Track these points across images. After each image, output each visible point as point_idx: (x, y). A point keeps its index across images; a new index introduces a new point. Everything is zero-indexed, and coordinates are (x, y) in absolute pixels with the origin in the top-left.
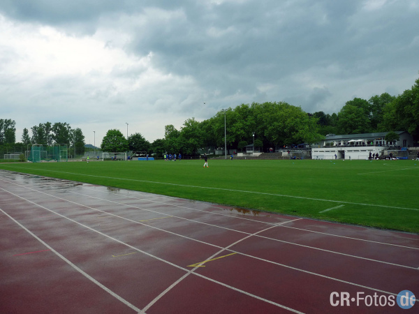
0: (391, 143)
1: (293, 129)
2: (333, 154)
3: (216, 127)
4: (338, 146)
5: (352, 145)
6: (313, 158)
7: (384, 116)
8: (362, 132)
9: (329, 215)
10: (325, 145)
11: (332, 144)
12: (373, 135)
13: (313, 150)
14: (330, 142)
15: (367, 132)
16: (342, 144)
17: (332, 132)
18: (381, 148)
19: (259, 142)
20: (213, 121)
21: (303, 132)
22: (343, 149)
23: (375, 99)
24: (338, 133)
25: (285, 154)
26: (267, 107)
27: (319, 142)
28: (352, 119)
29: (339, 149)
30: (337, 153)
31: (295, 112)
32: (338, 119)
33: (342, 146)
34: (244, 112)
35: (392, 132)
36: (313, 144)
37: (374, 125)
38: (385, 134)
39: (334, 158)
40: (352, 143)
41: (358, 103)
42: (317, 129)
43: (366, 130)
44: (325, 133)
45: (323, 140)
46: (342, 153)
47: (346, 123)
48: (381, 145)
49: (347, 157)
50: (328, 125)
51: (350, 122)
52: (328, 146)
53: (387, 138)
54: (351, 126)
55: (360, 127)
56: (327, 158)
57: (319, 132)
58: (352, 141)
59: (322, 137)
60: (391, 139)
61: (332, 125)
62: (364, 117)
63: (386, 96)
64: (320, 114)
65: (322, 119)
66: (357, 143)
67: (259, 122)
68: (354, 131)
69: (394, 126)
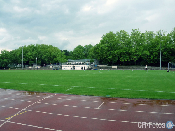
0: (92, 63)
1: (54, 57)
2: (71, 67)
3: (18, 54)
4: (73, 64)
5: (78, 64)
6: (63, 69)
7: (90, 53)
8: (82, 59)
9: (68, 92)
10: (67, 64)
11: (70, 63)
12: (85, 60)
13: (63, 66)
14: (69, 62)
15: (83, 59)
16: (74, 63)
17: (70, 58)
18: (88, 65)
19: (39, 62)
20: (16, 51)
21: (59, 58)
22: (74, 65)
23: (86, 46)
24: (73, 59)
25: (51, 67)
26: (43, 46)
27: (65, 62)
28: (78, 54)
29: (73, 65)
30: (72, 67)
31: (55, 49)
32: (72, 53)
33: (74, 64)
34: (32, 48)
35: (92, 59)
36: (63, 63)
37: (86, 56)
38: (90, 60)
39: (71, 69)
40: (78, 63)
41: (80, 47)
42: (65, 57)
43: (83, 58)
44: (68, 59)
45: (67, 62)
46: (74, 67)
47: (75, 55)
48: (88, 64)
49: (76, 69)
51: (77, 55)
52: (68, 64)
53: (90, 62)
54: (77, 56)
55: (81, 57)
56: (68, 69)
57: (65, 58)
58: (78, 62)
59: (66, 60)
60: (92, 62)
61: (70, 56)
62: (82, 53)
63: (90, 45)
64: (66, 51)
65: (67, 53)
66: (80, 63)
67: (39, 53)
68: (79, 58)
69: (93, 57)
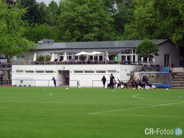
0: (145, 60)
2: (50, 76)
4: (60, 61)
5: (83, 60)
6: (14, 83)
7: (136, 12)
8: (100, 38)
10: (35, 59)
11: (49, 58)
12: (117, 44)
13: (14, 68)
14: (45, 54)
15: (108, 39)
16: (65, 59)
17: (47, 36)
18: (129, 68)
22: (67, 67)
24: (60, 39)
27: (24, 54)
28: (83, 15)
29: (61, 67)
30: (56, 75)
32: (59, 13)
33: (66, 63)
35: (147, 40)
36: (15, 58)
38: (137, 43)
39: (52, 84)
40: (83, 57)
42: (23, 29)
43: (106, 35)
44: (37, 38)
45: (32, 51)
46: (65, 75)
47: (73, 20)
48: (129, 63)
49: (73, 84)
50: (42, 23)
51: (81, 19)
52: (40, 61)
53: (139, 51)
54: (81, 27)
55: (96, 29)
56: (38, 84)
57: (26, 35)
58: (83, 53)
59: (31, 44)
60: (145, 52)
62: (103, 13)
66: (91, 57)
68: (86, 36)
69: (151, 30)
